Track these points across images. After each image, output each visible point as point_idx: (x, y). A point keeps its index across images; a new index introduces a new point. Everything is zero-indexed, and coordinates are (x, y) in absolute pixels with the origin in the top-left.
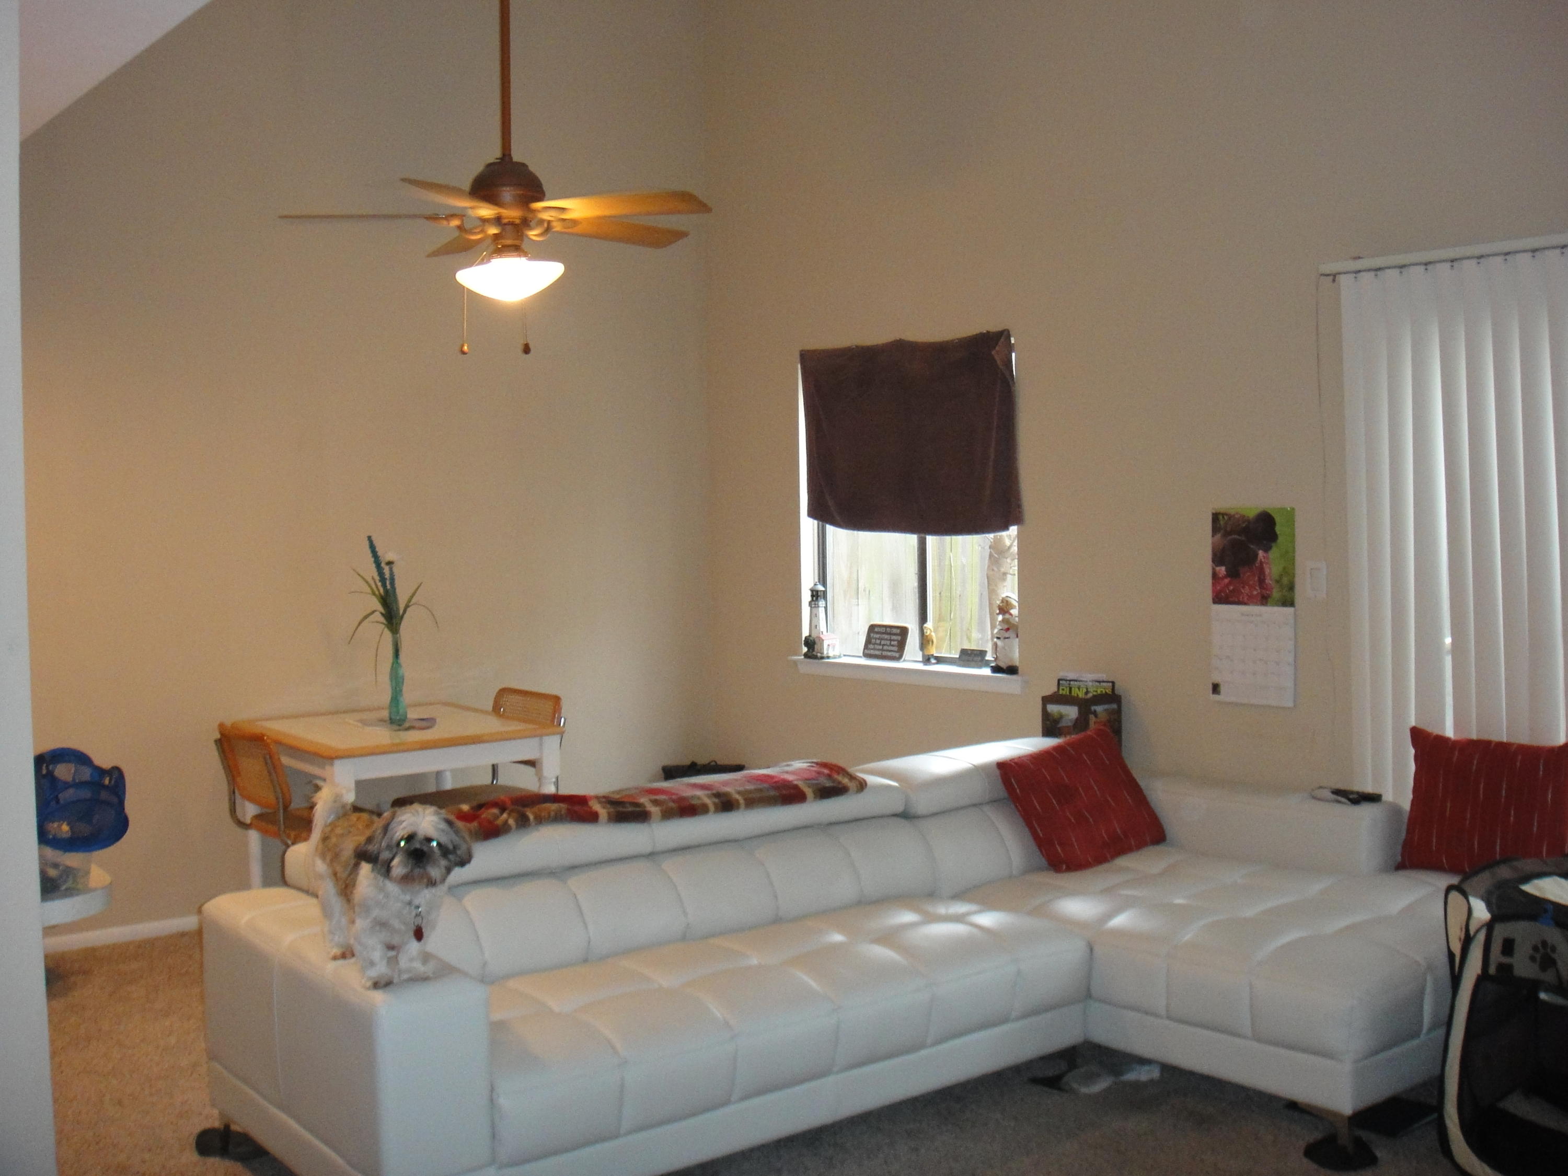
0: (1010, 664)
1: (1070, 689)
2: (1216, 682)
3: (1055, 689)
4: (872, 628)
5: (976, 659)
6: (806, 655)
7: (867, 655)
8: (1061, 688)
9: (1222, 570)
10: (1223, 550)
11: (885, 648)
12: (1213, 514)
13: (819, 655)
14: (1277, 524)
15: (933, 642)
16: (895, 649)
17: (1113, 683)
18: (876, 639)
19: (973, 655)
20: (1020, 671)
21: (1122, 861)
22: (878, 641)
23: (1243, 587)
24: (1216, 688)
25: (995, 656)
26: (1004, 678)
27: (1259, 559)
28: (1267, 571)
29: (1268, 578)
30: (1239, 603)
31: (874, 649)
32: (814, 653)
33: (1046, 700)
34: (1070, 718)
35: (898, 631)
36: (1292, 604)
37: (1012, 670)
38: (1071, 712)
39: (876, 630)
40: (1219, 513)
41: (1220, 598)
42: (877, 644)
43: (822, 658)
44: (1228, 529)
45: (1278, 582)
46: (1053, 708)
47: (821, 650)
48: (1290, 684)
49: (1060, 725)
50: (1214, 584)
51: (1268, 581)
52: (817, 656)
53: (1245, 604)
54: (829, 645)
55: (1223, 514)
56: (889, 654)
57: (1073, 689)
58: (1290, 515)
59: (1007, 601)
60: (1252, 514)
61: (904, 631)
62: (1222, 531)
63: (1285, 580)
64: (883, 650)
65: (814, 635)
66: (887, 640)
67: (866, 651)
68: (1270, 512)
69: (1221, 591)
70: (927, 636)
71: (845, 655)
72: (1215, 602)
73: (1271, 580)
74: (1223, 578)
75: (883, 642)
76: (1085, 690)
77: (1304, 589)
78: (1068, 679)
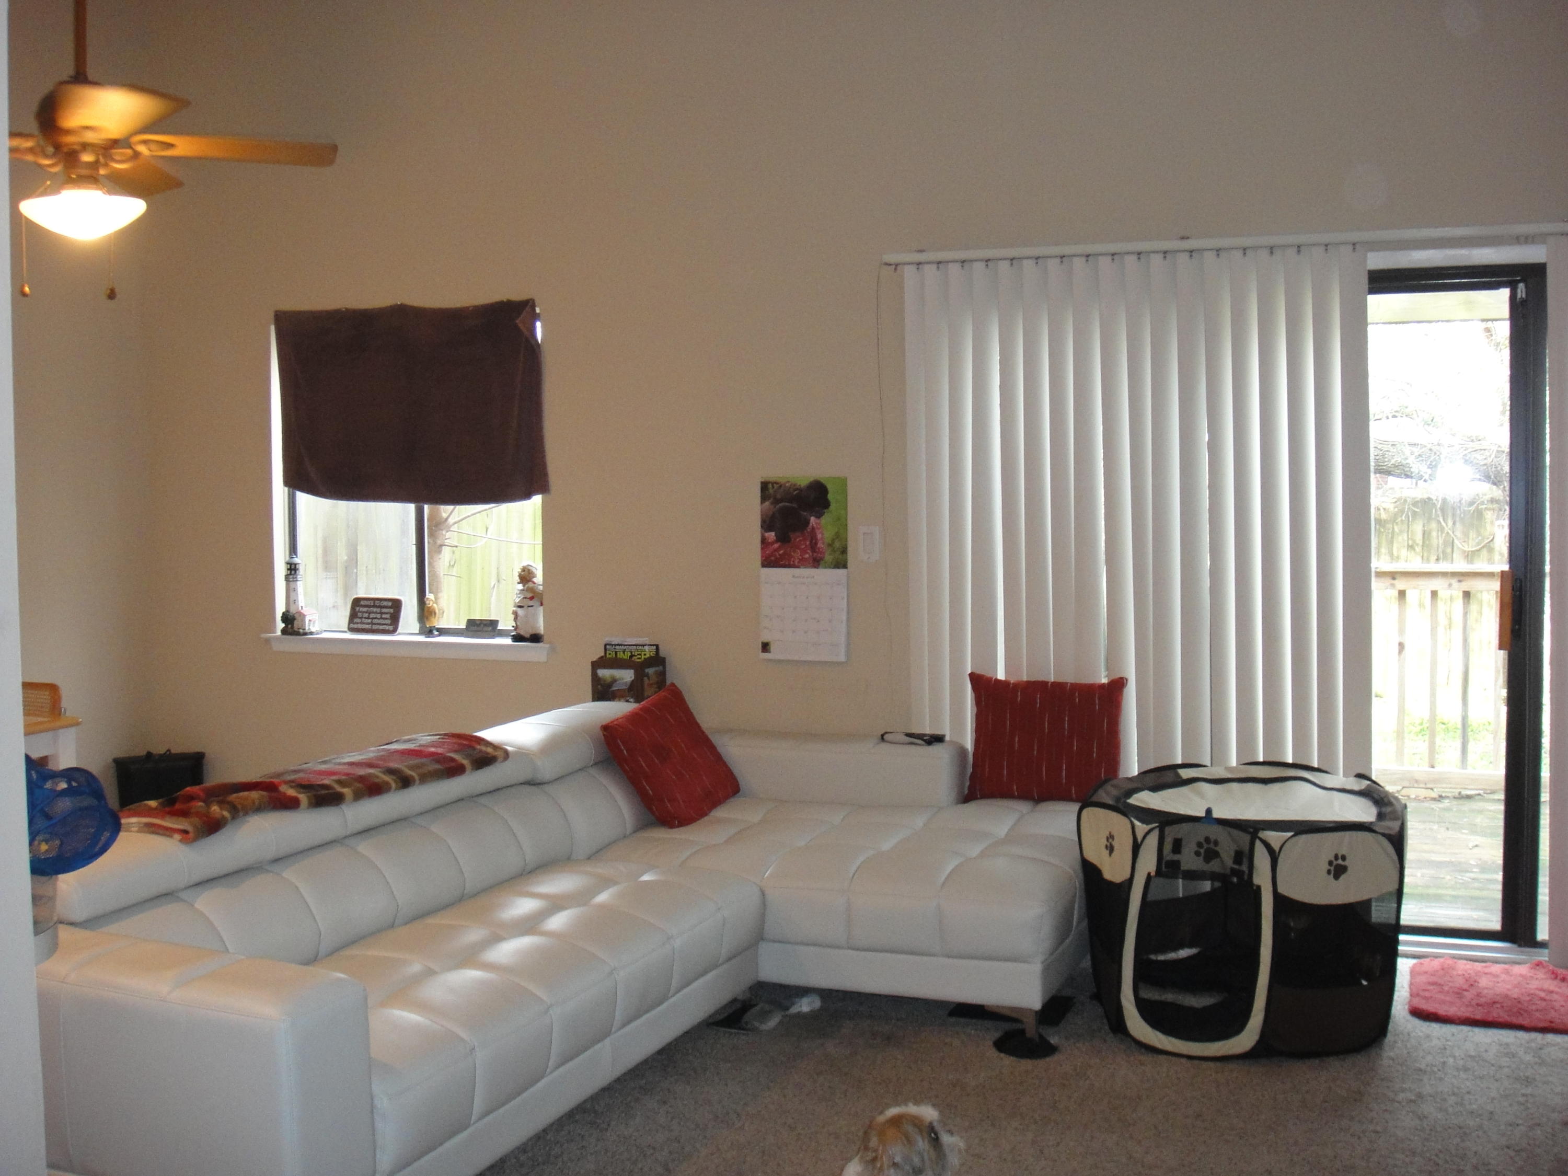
0: (534, 632)
1: (616, 653)
2: (766, 641)
3: (603, 654)
4: (357, 602)
5: (486, 629)
6: (284, 632)
7: (352, 630)
8: (608, 652)
9: (771, 535)
10: (773, 516)
11: (375, 621)
12: (762, 483)
13: (301, 631)
14: (830, 492)
15: (435, 614)
16: (388, 622)
17: (657, 646)
18: (364, 612)
19: (482, 625)
20: (545, 638)
21: (719, 813)
22: (366, 615)
23: (794, 552)
24: (765, 647)
25: (515, 625)
26: (527, 646)
27: (811, 524)
28: (819, 536)
29: (820, 542)
30: (789, 566)
31: (362, 623)
32: (296, 629)
33: (596, 665)
34: (625, 681)
35: (390, 604)
36: (845, 566)
37: (536, 638)
38: (627, 676)
39: (362, 603)
40: (769, 482)
41: (768, 562)
42: (365, 618)
43: (305, 634)
44: (779, 496)
45: (829, 545)
46: (604, 673)
47: (302, 625)
48: (843, 639)
49: (614, 688)
50: (762, 549)
51: (820, 545)
52: (299, 632)
53: (798, 567)
54: (310, 621)
55: (773, 483)
56: (381, 627)
57: (618, 653)
58: (843, 483)
59: (529, 570)
60: (803, 483)
61: (396, 605)
62: (772, 499)
63: (837, 544)
64: (372, 624)
65: (293, 610)
66: (376, 613)
67: (351, 625)
68: (822, 481)
69: (771, 555)
70: (429, 608)
71: (325, 631)
72: (764, 566)
73: (823, 543)
74: (772, 543)
75: (372, 616)
76: (629, 654)
77: (857, 552)
78: (613, 643)
